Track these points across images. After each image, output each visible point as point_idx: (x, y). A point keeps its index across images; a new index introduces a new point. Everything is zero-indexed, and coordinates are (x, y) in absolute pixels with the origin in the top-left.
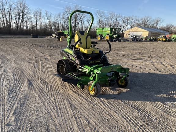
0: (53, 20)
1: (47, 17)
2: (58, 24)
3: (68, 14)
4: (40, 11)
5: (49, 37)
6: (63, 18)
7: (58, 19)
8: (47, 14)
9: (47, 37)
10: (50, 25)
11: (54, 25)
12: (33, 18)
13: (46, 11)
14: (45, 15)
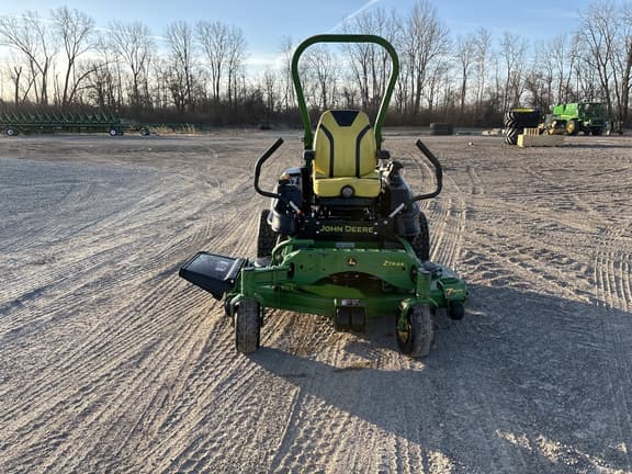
0: (528, 65)
1: (508, 58)
2: (550, 80)
3: (597, 35)
4: (485, 39)
5: (495, 131)
6: (573, 55)
7: (553, 61)
8: (507, 45)
9: (486, 133)
10: (514, 85)
11: (531, 86)
12: (453, 66)
13: (506, 34)
14: (501, 49)
